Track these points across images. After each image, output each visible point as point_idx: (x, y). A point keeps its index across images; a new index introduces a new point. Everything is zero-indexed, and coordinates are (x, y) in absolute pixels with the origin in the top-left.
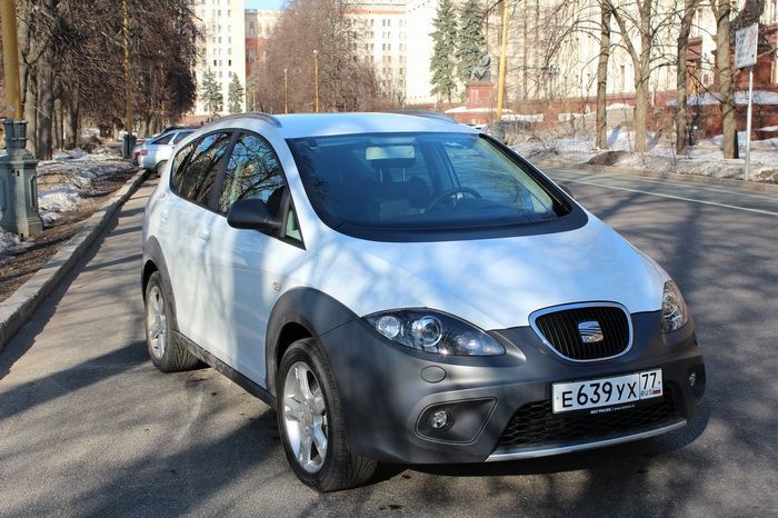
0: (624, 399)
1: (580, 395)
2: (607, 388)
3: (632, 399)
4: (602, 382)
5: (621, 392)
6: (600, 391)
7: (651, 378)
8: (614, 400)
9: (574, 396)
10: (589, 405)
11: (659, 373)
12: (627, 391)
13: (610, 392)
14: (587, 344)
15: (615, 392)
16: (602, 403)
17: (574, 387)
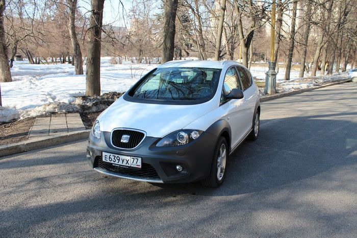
0: (124, 164)
1: (110, 158)
2: (118, 158)
3: (127, 165)
4: (117, 156)
5: (123, 161)
6: (116, 158)
7: (136, 160)
8: (120, 163)
9: (108, 157)
10: (112, 162)
11: (140, 159)
12: (125, 162)
13: (119, 160)
14: (122, 143)
15: (121, 161)
16: (116, 163)
17: (108, 154)
